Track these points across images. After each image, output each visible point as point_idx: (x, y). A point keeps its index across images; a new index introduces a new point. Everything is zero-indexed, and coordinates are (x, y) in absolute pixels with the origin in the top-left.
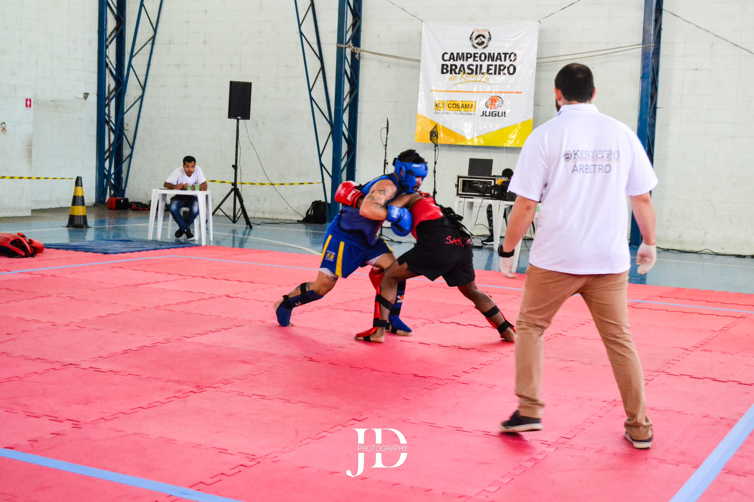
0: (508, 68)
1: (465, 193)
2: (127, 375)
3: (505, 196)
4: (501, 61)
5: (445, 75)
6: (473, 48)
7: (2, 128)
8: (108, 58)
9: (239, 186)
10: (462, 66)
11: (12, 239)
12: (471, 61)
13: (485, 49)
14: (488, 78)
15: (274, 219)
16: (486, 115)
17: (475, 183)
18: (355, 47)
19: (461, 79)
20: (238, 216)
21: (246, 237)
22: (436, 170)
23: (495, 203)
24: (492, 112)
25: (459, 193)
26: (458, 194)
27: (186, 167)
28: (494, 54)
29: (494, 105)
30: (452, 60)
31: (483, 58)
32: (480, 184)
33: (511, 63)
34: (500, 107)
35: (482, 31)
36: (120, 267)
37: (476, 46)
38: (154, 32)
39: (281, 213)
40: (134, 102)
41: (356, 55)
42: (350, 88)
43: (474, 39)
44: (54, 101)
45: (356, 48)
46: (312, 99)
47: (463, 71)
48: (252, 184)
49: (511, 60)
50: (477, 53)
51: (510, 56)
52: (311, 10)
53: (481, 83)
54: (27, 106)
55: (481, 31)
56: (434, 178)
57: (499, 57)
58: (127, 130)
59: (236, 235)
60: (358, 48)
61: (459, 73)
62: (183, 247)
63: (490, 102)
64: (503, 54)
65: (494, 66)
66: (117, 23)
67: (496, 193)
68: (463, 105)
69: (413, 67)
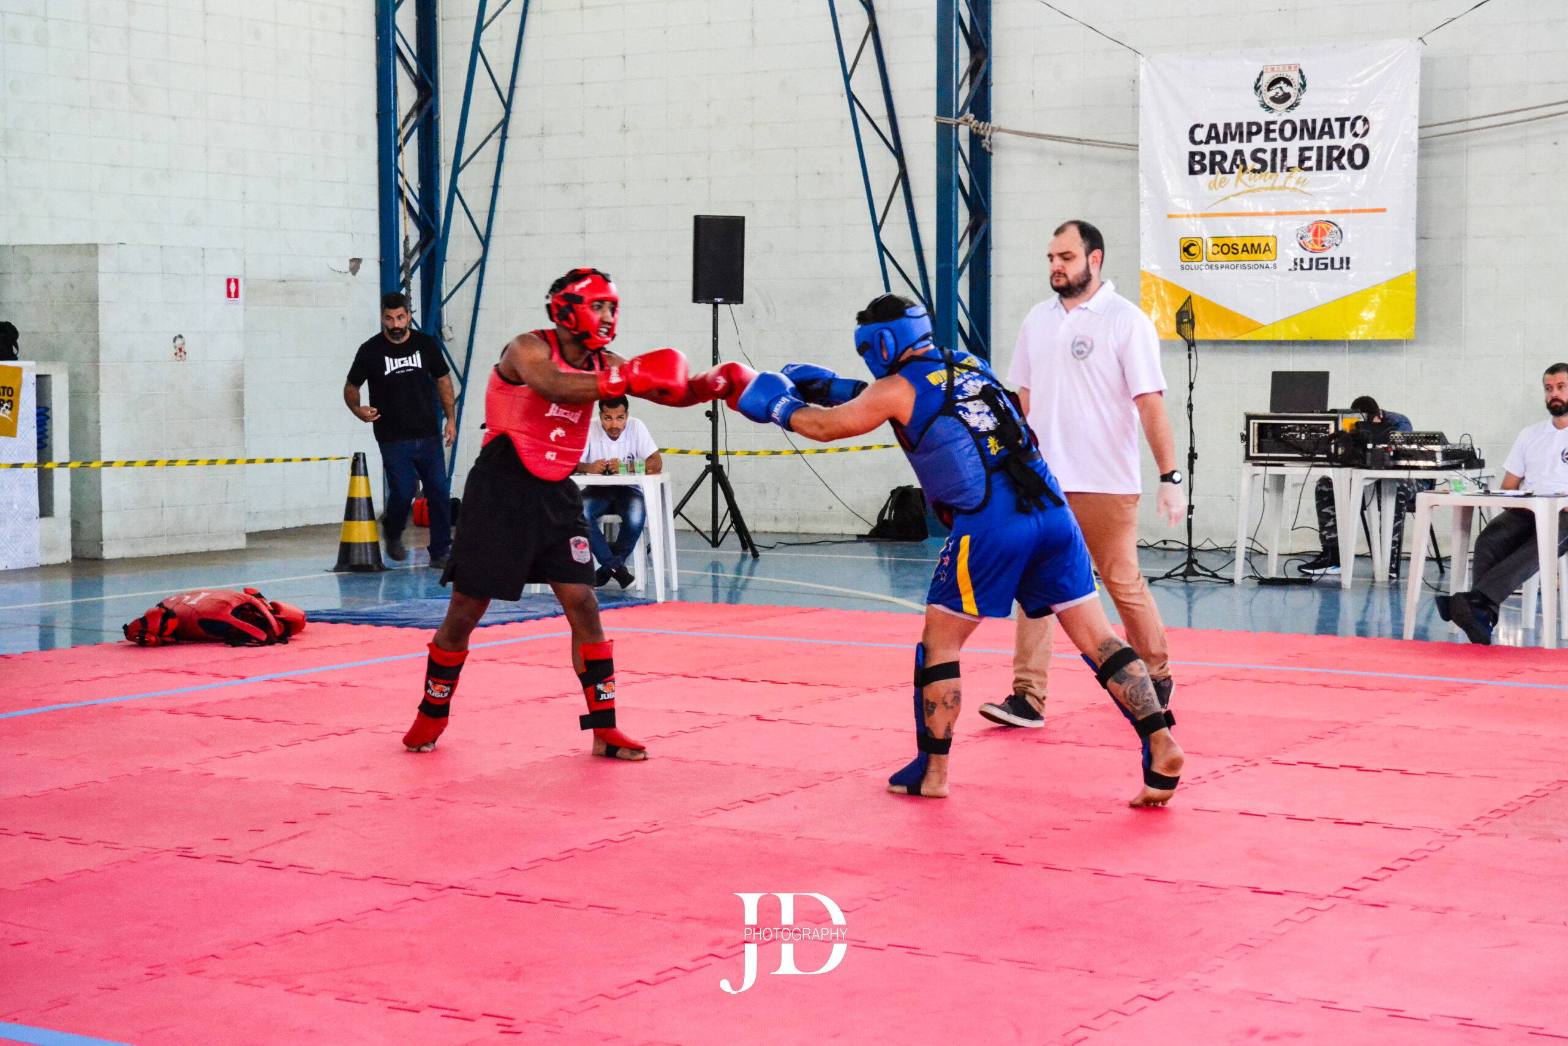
0: (1351, 153)
1: (1266, 455)
2: (586, 909)
3: (1364, 458)
4: (1332, 136)
5: (1198, 176)
6: (1263, 110)
7: (175, 347)
8: (402, 175)
9: (722, 460)
10: (1239, 153)
11: (235, 604)
12: (1258, 141)
13: (1292, 111)
14: (1302, 180)
15: (802, 533)
16: (1302, 268)
17: (1289, 430)
18: (980, 122)
19: (1236, 186)
20: (724, 529)
21: (744, 577)
22: (1193, 403)
23: (1339, 476)
24: (1318, 260)
25: (1252, 454)
26: (1248, 458)
27: (606, 419)
28: (1314, 121)
29: (1322, 242)
30: (1213, 142)
31: (1288, 132)
32: (1301, 432)
33: (1357, 140)
34: (1335, 247)
35: (1284, 68)
36: (491, 660)
37: (1271, 104)
38: (504, 111)
39: (815, 519)
40: (464, 275)
41: (983, 141)
42: (971, 218)
43: (1264, 88)
44: (284, 281)
45: (982, 123)
46: (881, 248)
47: (1241, 167)
48: (750, 453)
49: (1356, 135)
50: (1274, 123)
51: (1353, 126)
52: (870, 41)
53: (1287, 191)
54: (229, 295)
55: (1281, 67)
56: (1189, 422)
57: (1326, 129)
58: (450, 340)
59: (719, 574)
60: (987, 124)
61: (1231, 172)
62: (616, 608)
63: (1310, 237)
64: (1337, 120)
65: (1315, 149)
66: (419, 95)
67: (1340, 451)
68: (1245, 245)
69: (1118, 162)
